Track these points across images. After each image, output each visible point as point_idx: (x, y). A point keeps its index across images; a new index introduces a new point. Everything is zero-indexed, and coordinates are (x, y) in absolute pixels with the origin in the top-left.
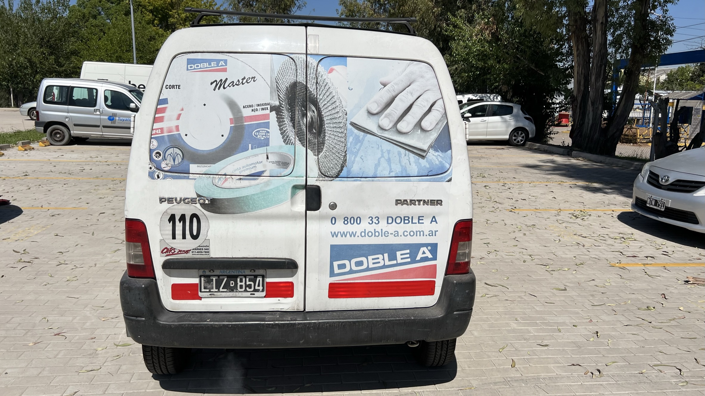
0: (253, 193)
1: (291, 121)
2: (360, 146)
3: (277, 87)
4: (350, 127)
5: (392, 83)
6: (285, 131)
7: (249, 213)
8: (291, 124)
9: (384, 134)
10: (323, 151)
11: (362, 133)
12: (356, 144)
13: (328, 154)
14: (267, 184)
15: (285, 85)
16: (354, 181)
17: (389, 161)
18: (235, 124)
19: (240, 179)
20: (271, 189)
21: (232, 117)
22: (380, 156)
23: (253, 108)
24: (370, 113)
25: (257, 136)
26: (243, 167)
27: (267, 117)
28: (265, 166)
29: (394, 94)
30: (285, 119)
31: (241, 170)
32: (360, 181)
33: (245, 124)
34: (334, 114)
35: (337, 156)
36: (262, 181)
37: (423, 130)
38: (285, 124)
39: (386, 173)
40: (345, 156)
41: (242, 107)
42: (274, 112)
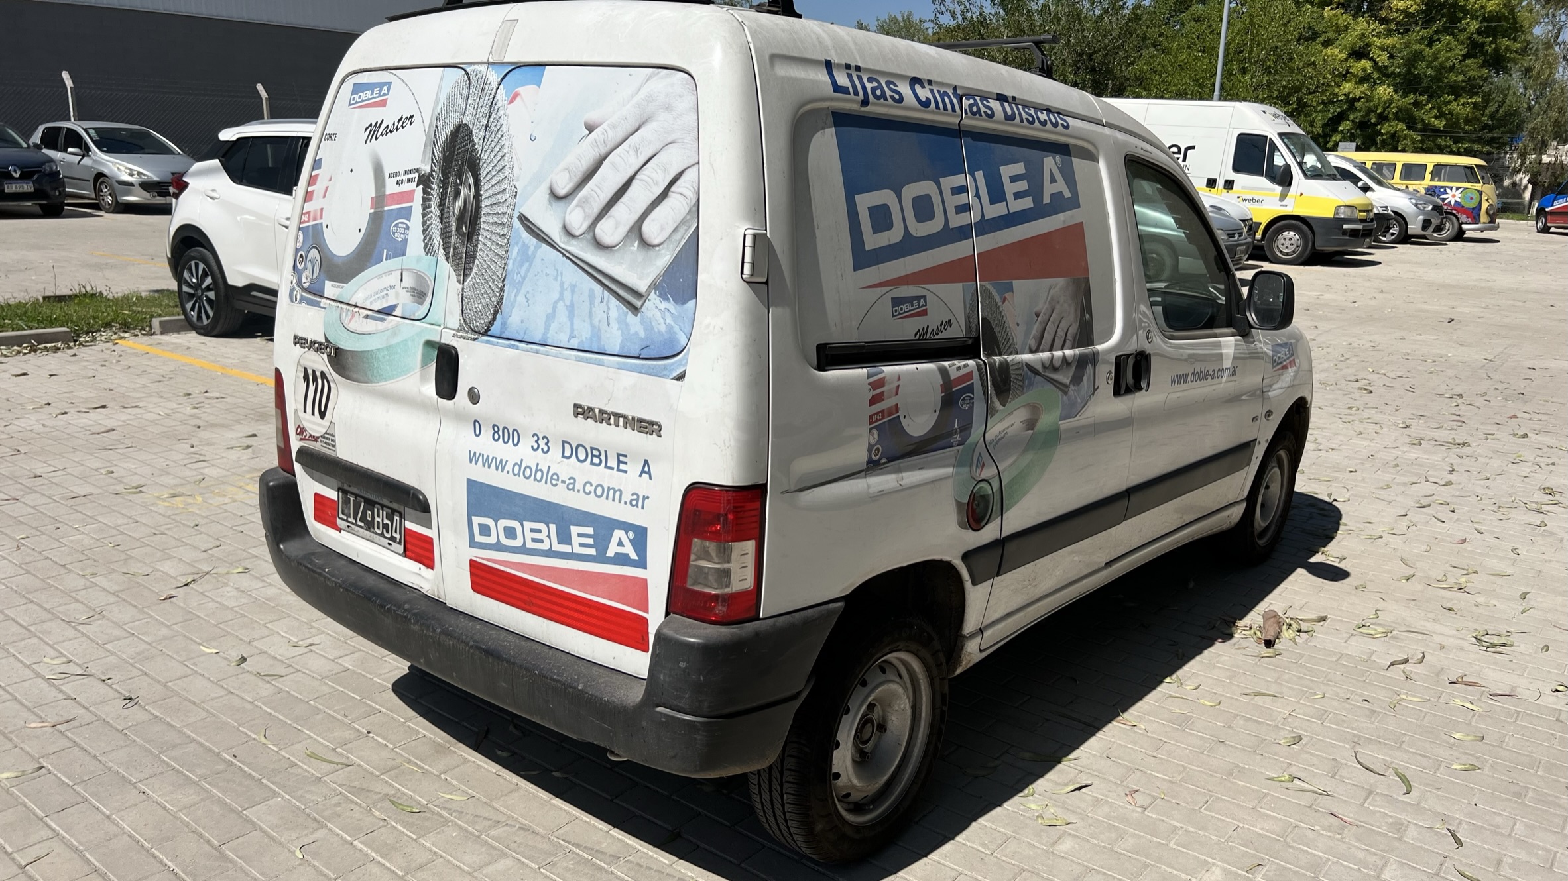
0: (379, 347)
1: (440, 206)
2: (528, 270)
3: (435, 135)
4: (517, 223)
5: (604, 126)
6: (428, 226)
8: (438, 213)
9: (572, 245)
10: (472, 275)
11: (534, 241)
12: (521, 265)
13: (478, 281)
15: (445, 131)
16: (509, 347)
17: (571, 309)
18: (375, 209)
19: (367, 317)
20: (398, 343)
21: (373, 195)
22: (556, 296)
23: (398, 178)
24: (555, 196)
25: (394, 233)
26: (375, 294)
27: (409, 195)
28: (397, 295)
29: (603, 151)
30: (432, 203)
31: (371, 299)
33: (386, 208)
35: (490, 286)
36: (390, 326)
37: (645, 244)
38: (431, 212)
39: (563, 339)
41: (387, 176)
42: (421, 187)
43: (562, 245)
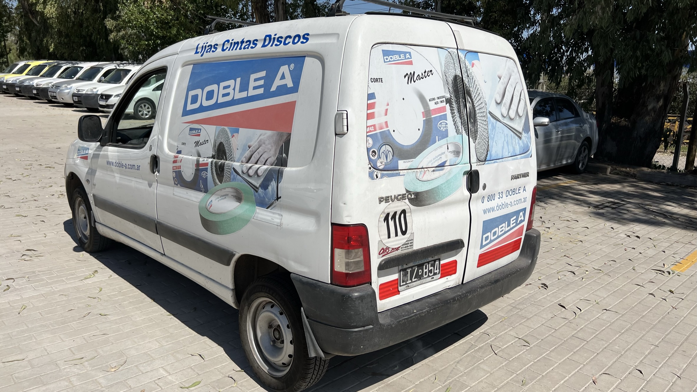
0: (442, 183)
1: (458, 112)
2: (495, 132)
3: (447, 80)
4: (489, 115)
5: (503, 77)
6: (456, 122)
7: (439, 202)
8: (458, 115)
9: (505, 120)
10: (478, 139)
11: (495, 121)
12: (493, 131)
13: (480, 140)
14: (450, 172)
15: (450, 79)
16: (494, 163)
17: (507, 143)
18: (426, 117)
19: (434, 171)
20: (452, 178)
21: (423, 111)
22: (503, 139)
23: (435, 101)
24: (497, 103)
25: (440, 128)
27: (443, 109)
28: (446, 156)
29: (505, 86)
30: (455, 111)
31: (432, 162)
32: (497, 162)
33: (433, 116)
34: (480, 104)
35: (484, 142)
36: (447, 171)
37: (519, 116)
38: (456, 115)
40: (488, 142)
41: (428, 101)
42: (448, 104)
43: (502, 121)
